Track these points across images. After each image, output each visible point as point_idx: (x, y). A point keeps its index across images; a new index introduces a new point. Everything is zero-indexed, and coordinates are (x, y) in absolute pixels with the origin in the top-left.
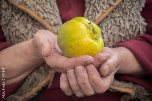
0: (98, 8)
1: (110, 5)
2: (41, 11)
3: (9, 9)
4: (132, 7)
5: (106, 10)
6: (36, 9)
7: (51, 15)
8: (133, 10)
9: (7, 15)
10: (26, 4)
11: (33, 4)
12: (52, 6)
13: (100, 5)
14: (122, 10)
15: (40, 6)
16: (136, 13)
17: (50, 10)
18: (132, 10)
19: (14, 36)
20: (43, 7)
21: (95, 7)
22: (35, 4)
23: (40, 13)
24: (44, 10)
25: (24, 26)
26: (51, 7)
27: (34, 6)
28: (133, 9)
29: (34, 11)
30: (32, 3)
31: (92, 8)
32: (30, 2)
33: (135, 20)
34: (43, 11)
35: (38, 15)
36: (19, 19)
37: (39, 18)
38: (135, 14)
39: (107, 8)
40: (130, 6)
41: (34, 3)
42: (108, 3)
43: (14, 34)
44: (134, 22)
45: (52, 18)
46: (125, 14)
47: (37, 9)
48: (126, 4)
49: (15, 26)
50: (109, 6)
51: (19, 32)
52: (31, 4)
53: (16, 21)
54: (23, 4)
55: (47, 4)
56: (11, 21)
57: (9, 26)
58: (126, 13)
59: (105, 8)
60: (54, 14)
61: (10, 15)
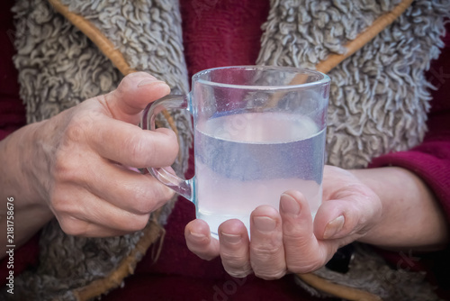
0: (296, 60)
1: (330, 52)
2: (134, 49)
3: (54, 28)
4: (395, 61)
5: (316, 64)
6: (122, 40)
7: (159, 62)
8: (396, 70)
9: (45, 43)
10: (97, 19)
11: (116, 25)
12: (167, 37)
13: (302, 51)
14: (361, 66)
15: (134, 31)
16: (403, 78)
17: (160, 46)
18: (392, 69)
19: (52, 99)
20: (142, 35)
21: (288, 54)
22: (121, 26)
23: (131, 52)
24: (144, 46)
25: (91, 78)
26: (163, 38)
27: (119, 29)
28: (397, 65)
29: (115, 43)
30: (113, 20)
31: (281, 55)
32: (111, 15)
33: (397, 98)
34: (140, 50)
35: (126, 57)
36: (76, 57)
37: (126, 67)
38: (401, 81)
39: (319, 59)
40: (389, 55)
41: (120, 21)
42: (325, 47)
43: (54, 93)
44: (394, 102)
45: (162, 71)
46: (366, 77)
47: (125, 42)
48: (378, 49)
49: (63, 73)
50: (325, 56)
51: (70, 90)
52: (110, 21)
53: (66, 62)
54: (88, 17)
55: (152, 30)
56: (55, 59)
57: (46, 70)
58: (373, 74)
59: (313, 59)
60: (170, 59)
61: (52, 44)
